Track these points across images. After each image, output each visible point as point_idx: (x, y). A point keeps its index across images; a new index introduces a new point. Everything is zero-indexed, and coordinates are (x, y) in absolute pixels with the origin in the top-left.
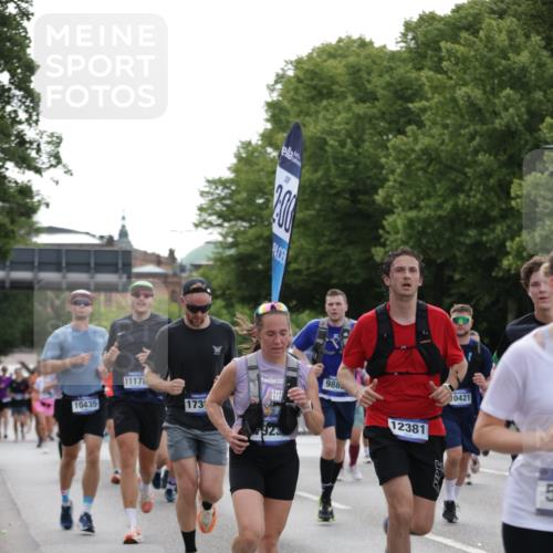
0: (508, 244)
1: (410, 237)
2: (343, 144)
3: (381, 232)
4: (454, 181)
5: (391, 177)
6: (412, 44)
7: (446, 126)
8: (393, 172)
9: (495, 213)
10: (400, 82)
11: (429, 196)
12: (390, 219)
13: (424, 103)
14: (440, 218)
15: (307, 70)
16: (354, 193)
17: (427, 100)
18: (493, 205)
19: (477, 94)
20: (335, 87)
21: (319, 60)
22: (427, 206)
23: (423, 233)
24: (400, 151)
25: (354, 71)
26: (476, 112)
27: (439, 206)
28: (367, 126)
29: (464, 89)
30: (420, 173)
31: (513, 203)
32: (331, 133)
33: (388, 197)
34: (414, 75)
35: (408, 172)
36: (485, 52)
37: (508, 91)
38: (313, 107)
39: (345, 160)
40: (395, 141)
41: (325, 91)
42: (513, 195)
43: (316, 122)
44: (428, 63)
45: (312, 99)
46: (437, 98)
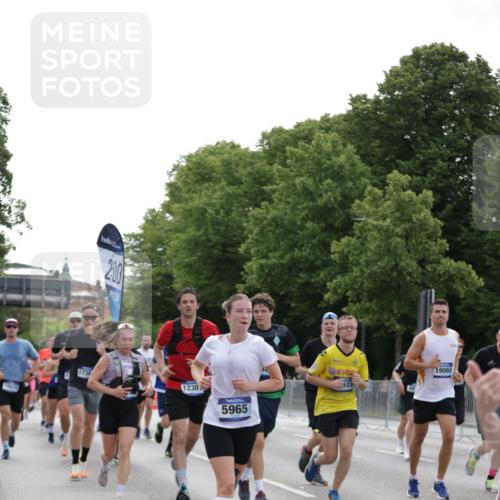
0: (328, 284)
1: (261, 277)
2: (218, 213)
3: (242, 273)
4: (293, 240)
5: (250, 236)
6: (267, 147)
7: (288, 203)
8: (251, 232)
9: (318, 263)
10: (258, 172)
11: (275, 249)
12: (249, 264)
13: (274, 187)
14: (282, 265)
15: (194, 163)
16: (224, 246)
17: (277, 185)
18: (318, 257)
19: (310, 182)
20: (214, 174)
21: (203, 156)
22: (274, 257)
23: (269, 275)
24: (257, 219)
25: (227, 164)
26: (308, 194)
27: (282, 257)
28: (235, 201)
29: (301, 179)
30: (270, 234)
31: (332, 256)
32: (210, 205)
33: (248, 250)
34: (267, 168)
35: (262, 233)
36: (316, 154)
37: (329, 181)
38: (198, 187)
39: (219, 223)
40: (253, 211)
41: (207, 177)
42: (332, 251)
43: (200, 197)
44: (277, 160)
45: (198, 181)
46: (283, 184)
